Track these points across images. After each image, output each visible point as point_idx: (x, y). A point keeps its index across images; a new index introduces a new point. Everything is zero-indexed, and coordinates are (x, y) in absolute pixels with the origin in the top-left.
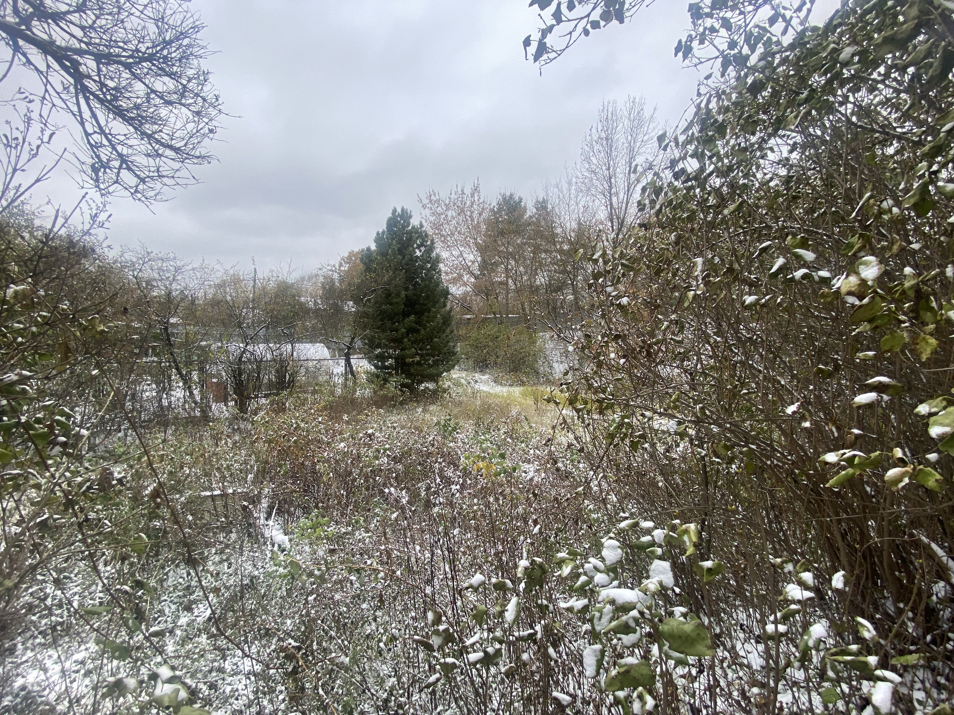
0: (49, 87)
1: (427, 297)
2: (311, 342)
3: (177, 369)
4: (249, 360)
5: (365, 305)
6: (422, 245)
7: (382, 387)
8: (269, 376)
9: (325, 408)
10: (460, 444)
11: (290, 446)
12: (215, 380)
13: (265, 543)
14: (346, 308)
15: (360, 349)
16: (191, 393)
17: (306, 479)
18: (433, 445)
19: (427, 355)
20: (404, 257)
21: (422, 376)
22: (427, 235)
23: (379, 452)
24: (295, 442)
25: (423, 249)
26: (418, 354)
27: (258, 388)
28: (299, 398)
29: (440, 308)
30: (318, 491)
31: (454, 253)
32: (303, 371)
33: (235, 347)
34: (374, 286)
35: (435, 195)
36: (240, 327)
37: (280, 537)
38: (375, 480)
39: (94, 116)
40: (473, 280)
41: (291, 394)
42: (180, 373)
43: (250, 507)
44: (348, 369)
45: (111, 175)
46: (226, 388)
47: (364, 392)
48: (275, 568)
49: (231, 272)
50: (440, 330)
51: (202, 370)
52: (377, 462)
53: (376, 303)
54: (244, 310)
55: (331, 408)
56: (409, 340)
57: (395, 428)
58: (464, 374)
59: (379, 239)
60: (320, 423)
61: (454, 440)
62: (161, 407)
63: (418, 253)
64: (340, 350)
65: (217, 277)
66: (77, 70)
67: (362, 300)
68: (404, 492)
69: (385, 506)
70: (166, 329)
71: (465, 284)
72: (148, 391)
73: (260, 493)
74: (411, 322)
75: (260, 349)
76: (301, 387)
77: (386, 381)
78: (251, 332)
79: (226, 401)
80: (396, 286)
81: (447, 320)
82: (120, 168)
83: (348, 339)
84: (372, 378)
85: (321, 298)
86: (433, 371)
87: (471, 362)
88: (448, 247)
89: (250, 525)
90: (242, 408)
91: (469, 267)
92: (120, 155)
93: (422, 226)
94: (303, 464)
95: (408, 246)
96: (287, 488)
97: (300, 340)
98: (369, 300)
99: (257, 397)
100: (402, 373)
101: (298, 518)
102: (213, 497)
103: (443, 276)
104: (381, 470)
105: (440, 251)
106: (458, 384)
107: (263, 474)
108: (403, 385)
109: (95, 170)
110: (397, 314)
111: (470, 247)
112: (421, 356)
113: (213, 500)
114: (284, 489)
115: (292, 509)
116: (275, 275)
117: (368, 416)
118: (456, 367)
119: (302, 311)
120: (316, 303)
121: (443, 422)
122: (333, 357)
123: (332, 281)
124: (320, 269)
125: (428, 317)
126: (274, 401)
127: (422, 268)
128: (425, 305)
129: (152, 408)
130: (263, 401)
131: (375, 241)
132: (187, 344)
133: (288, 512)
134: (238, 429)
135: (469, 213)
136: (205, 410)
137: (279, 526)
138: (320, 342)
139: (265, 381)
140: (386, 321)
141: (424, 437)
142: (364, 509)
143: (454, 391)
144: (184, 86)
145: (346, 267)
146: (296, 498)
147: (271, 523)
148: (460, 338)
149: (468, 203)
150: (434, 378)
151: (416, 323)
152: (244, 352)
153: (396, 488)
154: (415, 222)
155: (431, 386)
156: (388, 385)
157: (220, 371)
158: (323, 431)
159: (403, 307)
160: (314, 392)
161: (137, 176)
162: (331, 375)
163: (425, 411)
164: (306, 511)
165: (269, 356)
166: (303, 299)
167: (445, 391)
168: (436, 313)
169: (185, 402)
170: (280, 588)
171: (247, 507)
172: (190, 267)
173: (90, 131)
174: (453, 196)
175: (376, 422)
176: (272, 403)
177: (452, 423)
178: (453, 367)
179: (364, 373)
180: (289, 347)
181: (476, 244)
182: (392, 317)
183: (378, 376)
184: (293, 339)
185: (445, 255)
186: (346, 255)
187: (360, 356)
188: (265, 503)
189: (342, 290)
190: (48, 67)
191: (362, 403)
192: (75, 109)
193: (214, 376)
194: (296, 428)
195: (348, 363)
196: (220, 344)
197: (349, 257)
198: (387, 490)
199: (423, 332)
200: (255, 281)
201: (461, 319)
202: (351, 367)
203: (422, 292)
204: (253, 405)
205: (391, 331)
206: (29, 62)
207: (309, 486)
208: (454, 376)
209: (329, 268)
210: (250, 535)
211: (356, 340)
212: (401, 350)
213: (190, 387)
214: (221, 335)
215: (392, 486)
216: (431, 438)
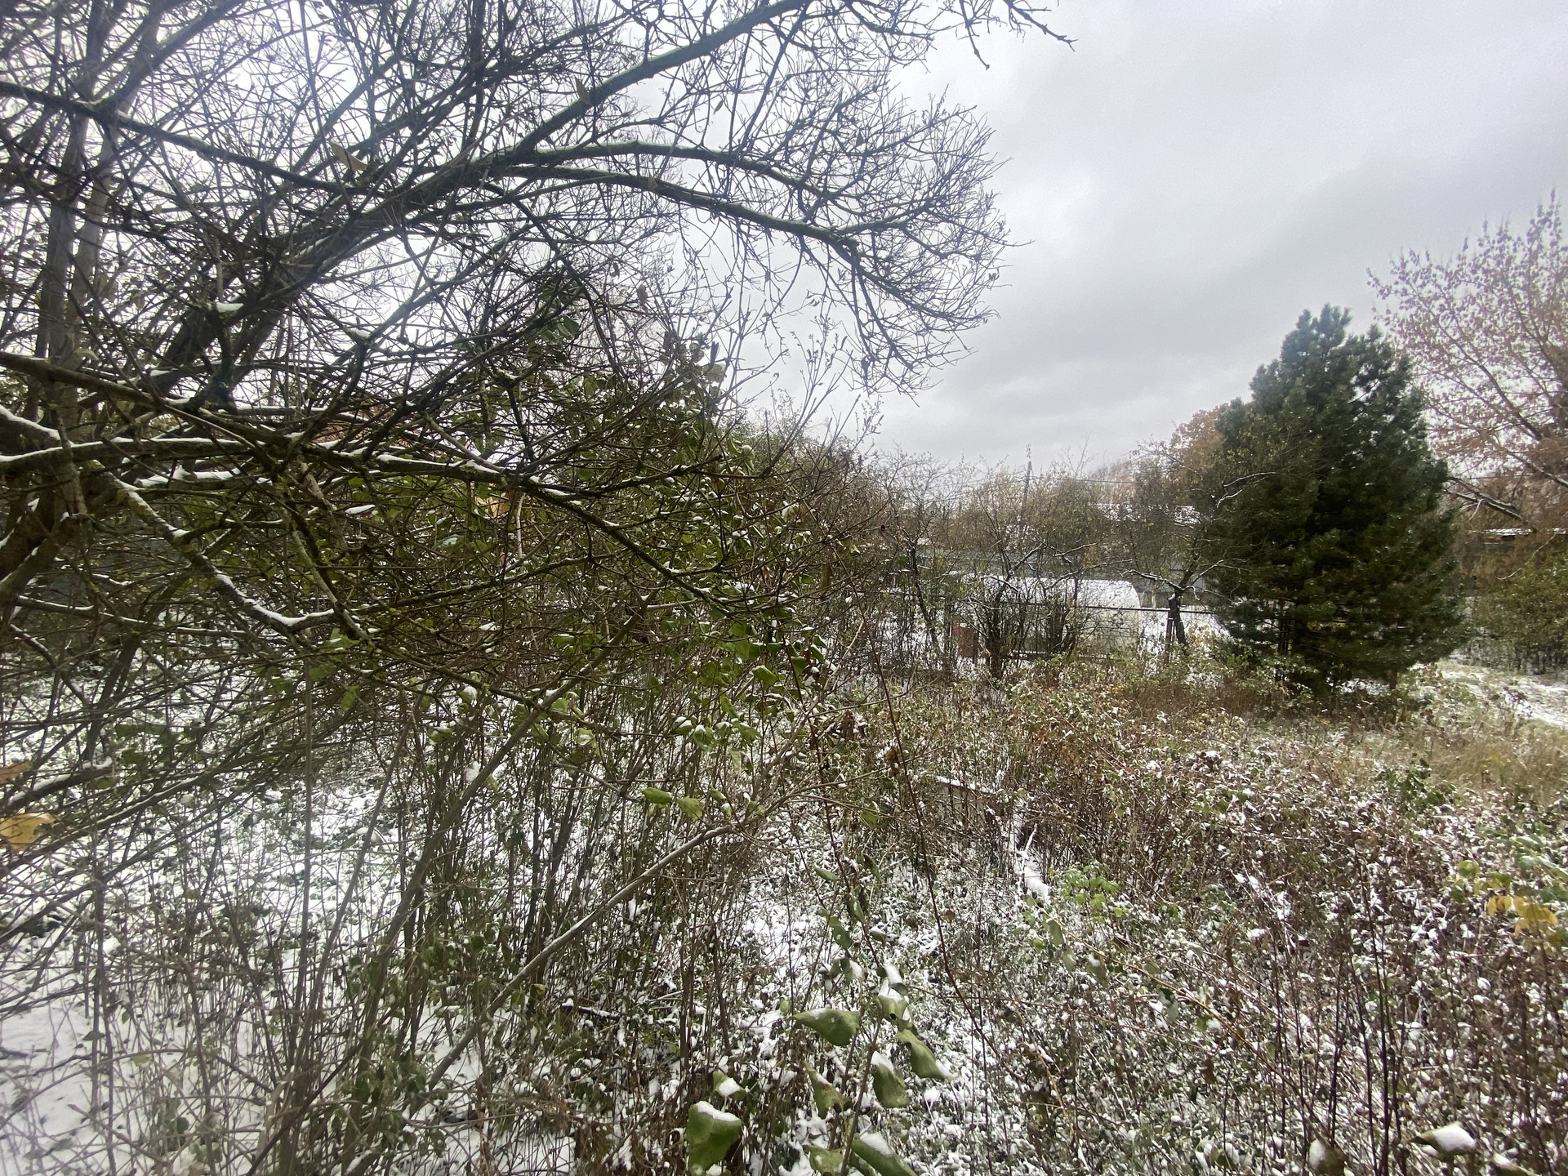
0: (830, 282)
1: (1380, 489)
2: (1108, 578)
3: (921, 605)
4: (1010, 600)
5: (1218, 512)
6: (1373, 375)
7: (1244, 674)
8: (1037, 628)
9: (1125, 694)
10: (1449, 837)
11: (1061, 744)
12: (963, 625)
13: (1013, 882)
14: (1179, 519)
15: (1201, 595)
16: (934, 639)
17: (1083, 804)
18: (1368, 821)
19: (1368, 618)
20: (1321, 408)
21: (1350, 663)
22: (1388, 353)
23: (1229, 798)
24: (1071, 738)
25: (1375, 385)
26: (1343, 615)
27: (1019, 643)
28: (1081, 668)
29: (1419, 511)
30: (1103, 833)
31: (1468, 381)
32: (1090, 624)
33: (993, 580)
34: (1242, 474)
35: (1416, 261)
36: (1001, 551)
37: (1035, 882)
38: (1215, 849)
39: (869, 303)
40: (1528, 440)
41: (1068, 660)
42: (924, 611)
43: (998, 818)
44: (1174, 631)
45: (880, 367)
46: (976, 638)
47: (1204, 677)
48: (1025, 927)
49: (998, 471)
50: (1411, 563)
51: (949, 610)
52: (1222, 816)
53: (1243, 507)
54: (1009, 527)
55: (1136, 695)
56: (1320, 583)
57: (1268, 761)
58: (1480, 674)
59: (1262, 382)
60: (1114, 716)
61: (1432, 824)
62: (900, 650)
63: (1360, 395)
64: (1160, 594)
65: (977, 481)
66: (854, 251)
67: (1214, 502)
68: (1281, 896)
69: (1233, 906)
70: (913, 552)
71: (1501, 452)
72: (889, 629)
73: (1011, 802)
74: (1330, 543)
75: (1027, 585)
76: (1084, 651)
77: (1254, 662)
78: (1016, 559)
79: (974, 657)
80: (1295, 470)
81: (1436, 540)
82: (890, 356)
83: (1178, 576)
84: (1223, 653)
85: (1133, 502)
86: (1382, 655)
87: (1506, 647)
88: (1451, 368)
89: (994, 845)
90: (996, 671)
91: (1516, 411)
92: (890, 341)
93: (1375, 334)
94: (1080, 777)
95: (1334, 385)
96: (1053, 809)
97: (1089, 575)
98: (1228, 502)
99: (1016, 657)
100: (1294, 651)
101: (1067, 863)
102: (950, 787)
103: (1431, 440)
104: (1230, 834)
105: (1427, 381)
106: (1458, 694)
107: (1018, 775)
108: (1296, 677)
109: (865, 365)
110: (1294, 527)
111: (1522, 360)
112: (1351, 619)
113: (950, 792)
114: (1048, 809)
115: (1058, 846)
116: (1058, 469)
117: (1208, 723)
118: (1456, 654)
119: (1096, 526)
120: (1122, 512)
121: (1401, 776)
122: (1146, 606)
123: (1157, 471)
124: (1135, 452)
125: (1376, 533)
126: (1041, 666)
127: (1369, 425)
128: (1371, 507)
129: (892, 651)
130: (1026, 664)
131: (1253, 387)
132: (935, 573)
133: (1051, 848)
134: (989, 699)
135: (1520, 280)
136: (949, 664)
137: (1036, 866)
138: (1125, 579)
139: (1031, 635)
140: (1264, 542)
141: (1345, 797)
142: (1188, 895)
143: (1444, 712)
144: (963, 227)
145: (1185, 443)
146: (1066, 830)
147: (1024, 853)
148: (1472, 585)
149: (1520, 257)
150: (1388, 672)
151: (1341, 545)
152: (1004, 588)
153: (1262, 881)
154: (1356, 330)
155: (1374, 688)
156: (1259, 672)
157: (971, 613)
158: (1118, 732)
159: (1310, 511)
160: (1108, 663)
161: (905, 362)
162: (1140, 637)
163: (1349, 740)
164: (1080, 856)
165: (1039, 597)
166: (1100, 506)
167: (1414, 705)
168: (1404, 524)
169: (927, 650)
170: (1029, 962)
171: (993, 817)
172: (946, 470)
173: (864, 321)
174: (1474, 250)
175: (1225, 740)
176: (1038, 669)
177: (1430, 784)
178: (1446, 652)
179: (1207, 641)
180: (1071, 584)
181: (1544, 351)
182: (1280, 534)
183: (1237, 650)
184: (1078, 572)
185: (1438, 388)
186: (1188, 420)
187: (1201, 608)
188: (1018, 822)
189: (1173, 486)
190: (830, 257)
191: (1198, 697)
192: (850, 298)
193: (962, 619)
194: (1073, 717)
195: (1174, 617)
196: (972, 575)
197: (1195, 424)
198: (1240, 878)
199: (1359, 565)
200: (1027, 481)
201: (1481, 538)
202: (1180, 627)
203: (1363, 478)
204: (1010, 669)
205: (1275, 563)
206: (812, 257)
207: (1087, 818)
208: (1446, 675)
209: (1152, 449)
210: (993, 860)
211: (1194, 577)
212: (1298, 603)
213: (933, 631)
214: (975, 562)
215: (1253, 873)
216: (1363, 804)
